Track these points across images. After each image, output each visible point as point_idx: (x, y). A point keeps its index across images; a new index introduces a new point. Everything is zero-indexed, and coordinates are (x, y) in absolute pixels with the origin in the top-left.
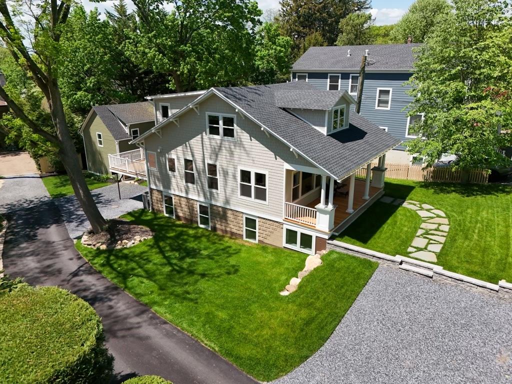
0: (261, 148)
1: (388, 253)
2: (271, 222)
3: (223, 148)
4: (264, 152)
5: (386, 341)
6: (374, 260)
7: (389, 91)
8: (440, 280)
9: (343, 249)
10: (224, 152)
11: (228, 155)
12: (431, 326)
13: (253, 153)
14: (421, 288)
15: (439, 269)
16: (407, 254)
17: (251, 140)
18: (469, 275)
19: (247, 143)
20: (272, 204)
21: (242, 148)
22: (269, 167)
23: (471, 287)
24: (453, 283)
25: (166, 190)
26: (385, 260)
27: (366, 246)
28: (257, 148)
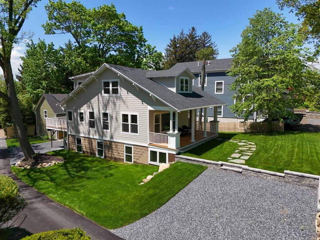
0: (134, 99)
1: (214, 160)
2: (141, 147)
3: (110, 102)
4: (136, 100)
5: (203, 204)
6: (204, 165)
7: (222, 82)
8: (247, 174)
9: (185, 160)
10: (111, 104)
11: (113, 105)
12: (237, 196)
13: (128, 102)
14: (233, 178)
15: (246, 167)
16: (227, 161)
17: (128, 94)
18: (265, 169)
19: (125, 96)
20: (141, 135)
21: (121, 100)
22: (139, 110)
23: (267, 176)
24: (255, 175)
25: (77, 134)
26: (211, 164)
27: (200, 157)
28: (132, 98)
